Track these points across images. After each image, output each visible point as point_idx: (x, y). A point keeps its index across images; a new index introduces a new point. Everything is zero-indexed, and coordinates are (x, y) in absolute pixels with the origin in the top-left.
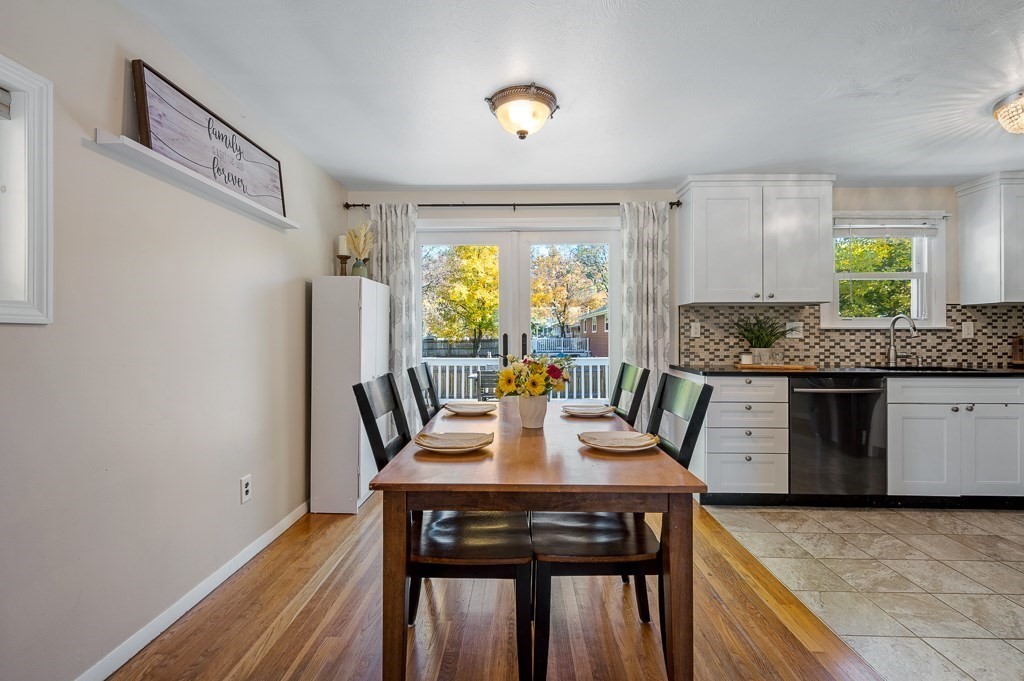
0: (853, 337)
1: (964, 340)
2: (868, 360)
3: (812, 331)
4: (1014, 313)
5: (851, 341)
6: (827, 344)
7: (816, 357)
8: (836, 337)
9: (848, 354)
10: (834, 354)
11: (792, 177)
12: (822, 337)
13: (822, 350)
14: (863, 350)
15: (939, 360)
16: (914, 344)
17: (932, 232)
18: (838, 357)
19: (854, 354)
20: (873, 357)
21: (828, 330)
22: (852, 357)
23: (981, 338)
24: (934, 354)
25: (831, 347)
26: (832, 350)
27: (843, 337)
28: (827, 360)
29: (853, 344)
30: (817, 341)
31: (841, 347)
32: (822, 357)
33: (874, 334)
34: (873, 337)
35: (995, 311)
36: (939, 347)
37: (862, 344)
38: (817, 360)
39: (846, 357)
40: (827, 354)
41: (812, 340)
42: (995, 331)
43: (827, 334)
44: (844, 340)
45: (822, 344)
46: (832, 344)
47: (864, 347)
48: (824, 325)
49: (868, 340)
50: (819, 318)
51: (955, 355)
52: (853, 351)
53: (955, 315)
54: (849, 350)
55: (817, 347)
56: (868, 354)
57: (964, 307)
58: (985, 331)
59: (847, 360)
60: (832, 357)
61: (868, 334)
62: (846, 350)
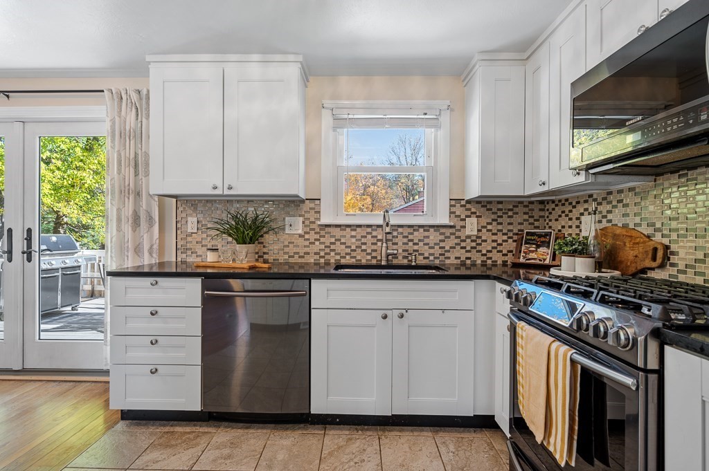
0: (353, 233)
1: (469, 237)
2: (369, 257)
3: (312, 226)
4: (520, 209)
5: (352, 237)
6: (328, 240)
7: (316, 254)
8: (337, 232)
9: (348, 250)
10: (334, 250)
11: (256, 57)
12: (323, 233)
13: (322, 247)
14: (364, 247)
15: (442, 258)
16: (416, 241)
17: (435, 123)
18: (339, 254)
19: (355, 251)
20: (374, 254)
21: (329, 226)
22: (354, 254)
23: (485, 235)
24: (437, 251)
25: (331, 243)
26: (333, 247)
27: (344, 233)
28: (327, 257)
29: (354, 240)
30: (317, 236)
31: (341, 244)
32: (322, 254)
33: (376, 230)
34: (374, 233)
35: (500, 206)
36: (442, 244)
37: (364, 240)
38: (317, 257)
39: (347, 254)
40: (327, 250)
41: (312, 236)
42: (500, 227)
43: (327, 229)
44: (345, 236)
45: (322, 240)
46: (333, 240)
47: (365, 244)
48: (325, 220)
49: (369, 236)
50: (319, 212)
51: (459, 252)
52: (353, 247)
53: (459, 210)
54: (350, 247)
55: (317, 243)
56: (369, 251)
57: (469, 202)
58: (489, 227)
59: (348, 257)
60: (333, 254)
61: (369, 230)
62: (346, 247)
